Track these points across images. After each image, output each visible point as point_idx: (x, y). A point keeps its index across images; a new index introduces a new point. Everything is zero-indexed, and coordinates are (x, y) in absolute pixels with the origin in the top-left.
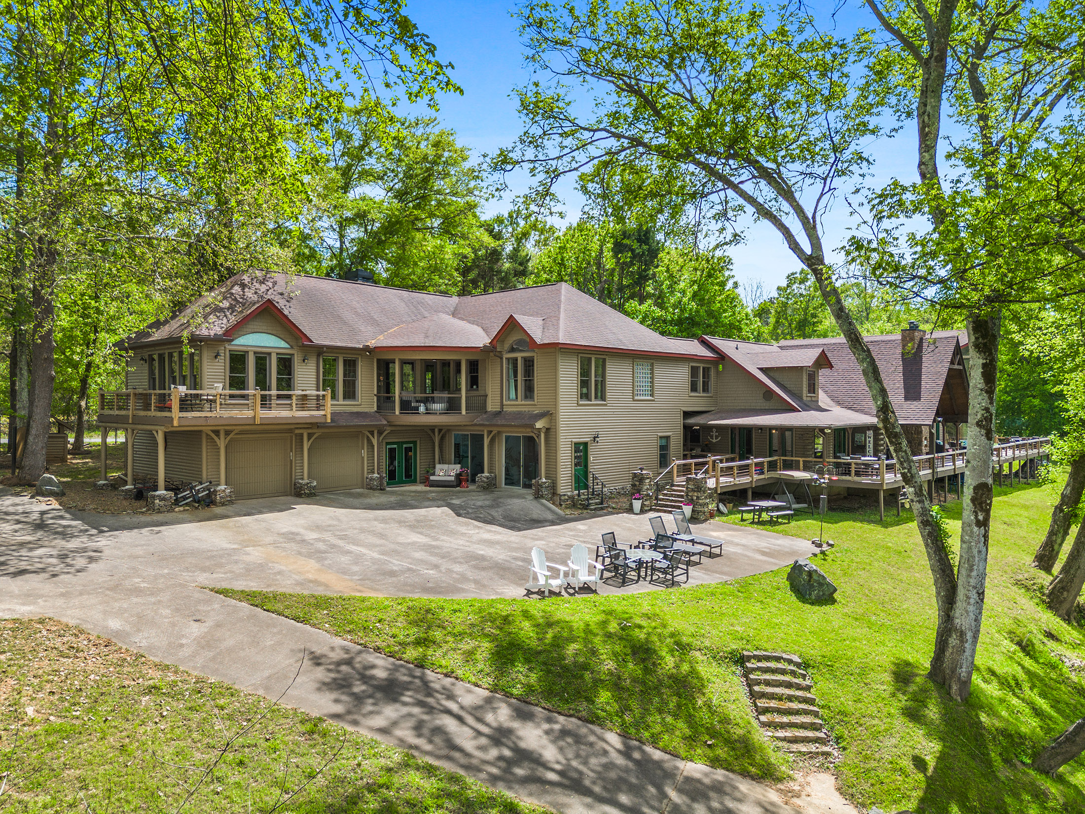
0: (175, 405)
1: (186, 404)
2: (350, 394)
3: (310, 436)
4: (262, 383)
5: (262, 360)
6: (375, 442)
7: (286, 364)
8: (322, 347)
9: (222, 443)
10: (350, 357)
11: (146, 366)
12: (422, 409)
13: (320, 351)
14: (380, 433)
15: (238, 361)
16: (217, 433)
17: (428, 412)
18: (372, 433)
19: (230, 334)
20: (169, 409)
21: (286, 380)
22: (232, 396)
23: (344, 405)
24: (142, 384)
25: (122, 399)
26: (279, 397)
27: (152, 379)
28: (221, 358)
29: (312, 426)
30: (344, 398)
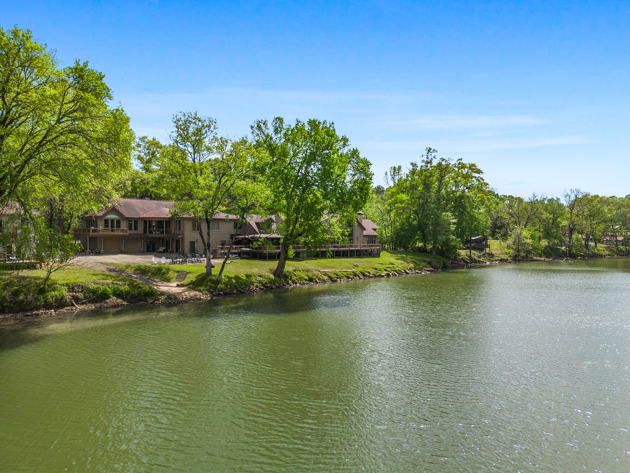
0: (91, 231)
1: (94, 231)
2: (136, 228)
3: (124, 239)
4: (112, 226)
5: (112, 221)
6: (142, 241)
7: (118, 222)
8: (128, 218)
9: (102, 240)
10: (136, 220)
11: (85, 222)
12: (154, 233)
13: (127, 219)
14: (144, 239)
15: (106, 221)
16: (101, 238)
17: (156, 234)
18: (141, 239)
19: (104, 215)
20: (90, 232)
21: (119, 226)
22: (105, 229)
23: (133, 232)
24: (84, 226)
25: (80, 230)
26: (117, 230)
27: (87, 225)
28: (102, 221)
29: (125, 236)
30: (134, 230)
